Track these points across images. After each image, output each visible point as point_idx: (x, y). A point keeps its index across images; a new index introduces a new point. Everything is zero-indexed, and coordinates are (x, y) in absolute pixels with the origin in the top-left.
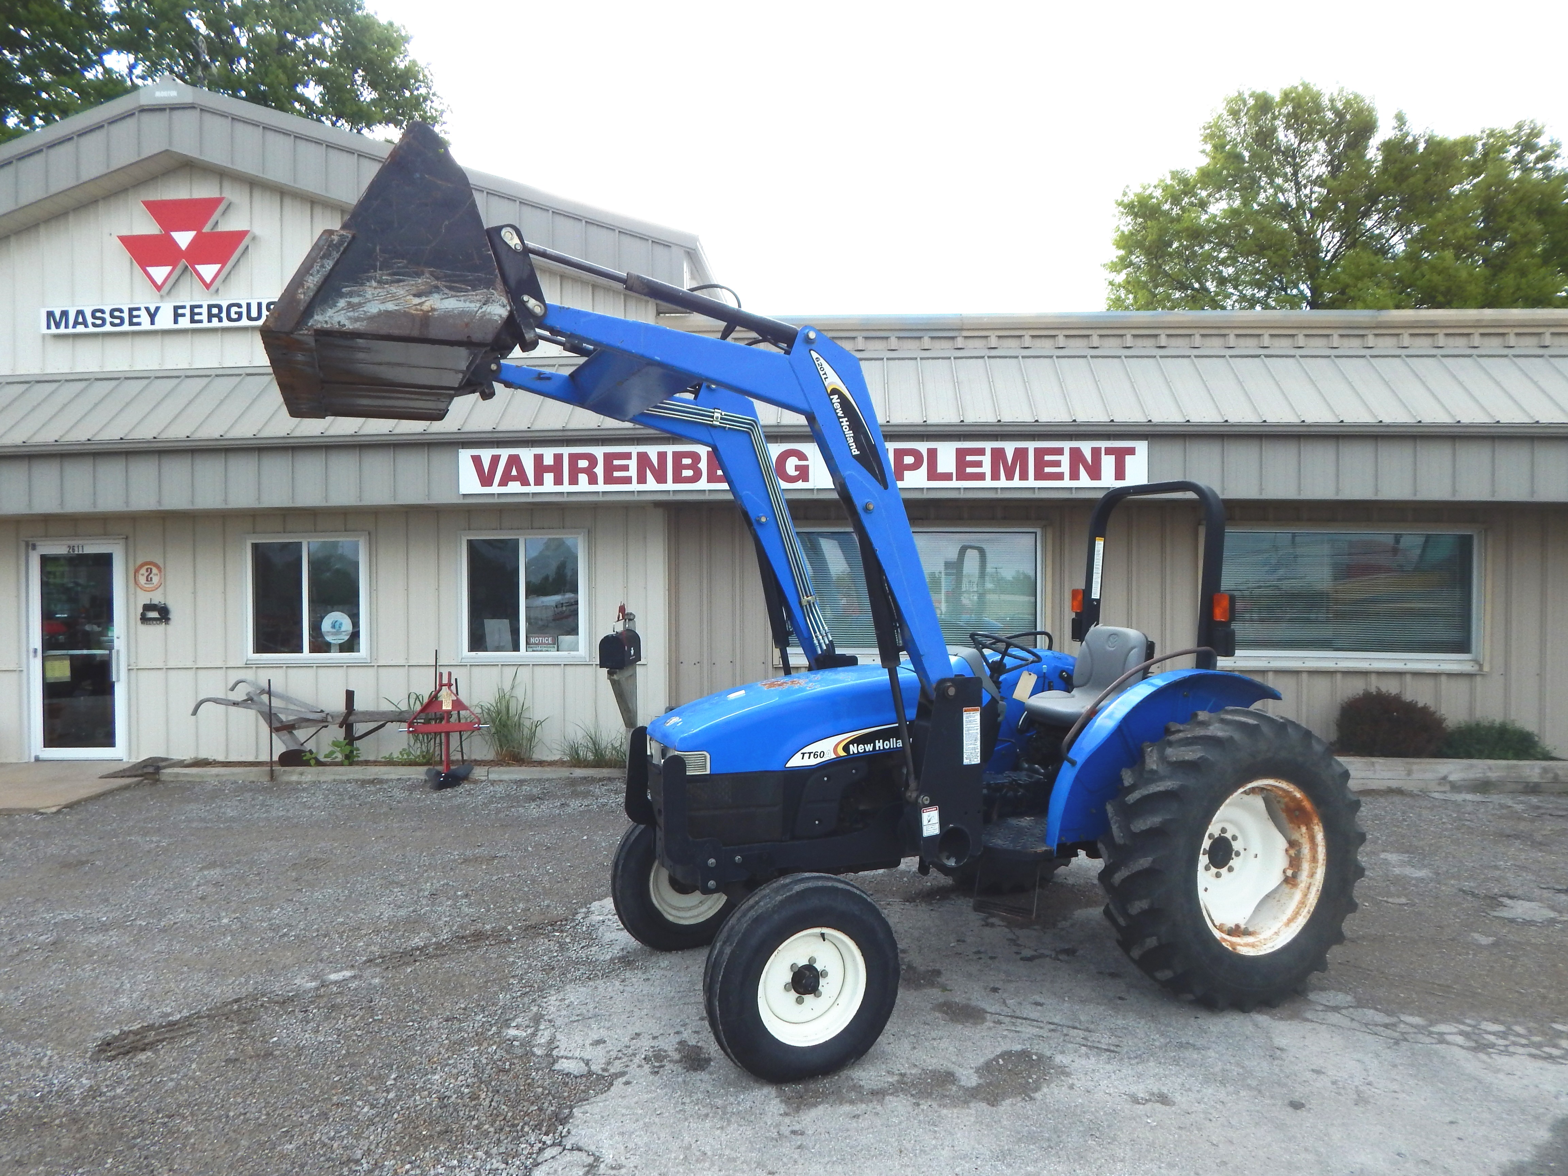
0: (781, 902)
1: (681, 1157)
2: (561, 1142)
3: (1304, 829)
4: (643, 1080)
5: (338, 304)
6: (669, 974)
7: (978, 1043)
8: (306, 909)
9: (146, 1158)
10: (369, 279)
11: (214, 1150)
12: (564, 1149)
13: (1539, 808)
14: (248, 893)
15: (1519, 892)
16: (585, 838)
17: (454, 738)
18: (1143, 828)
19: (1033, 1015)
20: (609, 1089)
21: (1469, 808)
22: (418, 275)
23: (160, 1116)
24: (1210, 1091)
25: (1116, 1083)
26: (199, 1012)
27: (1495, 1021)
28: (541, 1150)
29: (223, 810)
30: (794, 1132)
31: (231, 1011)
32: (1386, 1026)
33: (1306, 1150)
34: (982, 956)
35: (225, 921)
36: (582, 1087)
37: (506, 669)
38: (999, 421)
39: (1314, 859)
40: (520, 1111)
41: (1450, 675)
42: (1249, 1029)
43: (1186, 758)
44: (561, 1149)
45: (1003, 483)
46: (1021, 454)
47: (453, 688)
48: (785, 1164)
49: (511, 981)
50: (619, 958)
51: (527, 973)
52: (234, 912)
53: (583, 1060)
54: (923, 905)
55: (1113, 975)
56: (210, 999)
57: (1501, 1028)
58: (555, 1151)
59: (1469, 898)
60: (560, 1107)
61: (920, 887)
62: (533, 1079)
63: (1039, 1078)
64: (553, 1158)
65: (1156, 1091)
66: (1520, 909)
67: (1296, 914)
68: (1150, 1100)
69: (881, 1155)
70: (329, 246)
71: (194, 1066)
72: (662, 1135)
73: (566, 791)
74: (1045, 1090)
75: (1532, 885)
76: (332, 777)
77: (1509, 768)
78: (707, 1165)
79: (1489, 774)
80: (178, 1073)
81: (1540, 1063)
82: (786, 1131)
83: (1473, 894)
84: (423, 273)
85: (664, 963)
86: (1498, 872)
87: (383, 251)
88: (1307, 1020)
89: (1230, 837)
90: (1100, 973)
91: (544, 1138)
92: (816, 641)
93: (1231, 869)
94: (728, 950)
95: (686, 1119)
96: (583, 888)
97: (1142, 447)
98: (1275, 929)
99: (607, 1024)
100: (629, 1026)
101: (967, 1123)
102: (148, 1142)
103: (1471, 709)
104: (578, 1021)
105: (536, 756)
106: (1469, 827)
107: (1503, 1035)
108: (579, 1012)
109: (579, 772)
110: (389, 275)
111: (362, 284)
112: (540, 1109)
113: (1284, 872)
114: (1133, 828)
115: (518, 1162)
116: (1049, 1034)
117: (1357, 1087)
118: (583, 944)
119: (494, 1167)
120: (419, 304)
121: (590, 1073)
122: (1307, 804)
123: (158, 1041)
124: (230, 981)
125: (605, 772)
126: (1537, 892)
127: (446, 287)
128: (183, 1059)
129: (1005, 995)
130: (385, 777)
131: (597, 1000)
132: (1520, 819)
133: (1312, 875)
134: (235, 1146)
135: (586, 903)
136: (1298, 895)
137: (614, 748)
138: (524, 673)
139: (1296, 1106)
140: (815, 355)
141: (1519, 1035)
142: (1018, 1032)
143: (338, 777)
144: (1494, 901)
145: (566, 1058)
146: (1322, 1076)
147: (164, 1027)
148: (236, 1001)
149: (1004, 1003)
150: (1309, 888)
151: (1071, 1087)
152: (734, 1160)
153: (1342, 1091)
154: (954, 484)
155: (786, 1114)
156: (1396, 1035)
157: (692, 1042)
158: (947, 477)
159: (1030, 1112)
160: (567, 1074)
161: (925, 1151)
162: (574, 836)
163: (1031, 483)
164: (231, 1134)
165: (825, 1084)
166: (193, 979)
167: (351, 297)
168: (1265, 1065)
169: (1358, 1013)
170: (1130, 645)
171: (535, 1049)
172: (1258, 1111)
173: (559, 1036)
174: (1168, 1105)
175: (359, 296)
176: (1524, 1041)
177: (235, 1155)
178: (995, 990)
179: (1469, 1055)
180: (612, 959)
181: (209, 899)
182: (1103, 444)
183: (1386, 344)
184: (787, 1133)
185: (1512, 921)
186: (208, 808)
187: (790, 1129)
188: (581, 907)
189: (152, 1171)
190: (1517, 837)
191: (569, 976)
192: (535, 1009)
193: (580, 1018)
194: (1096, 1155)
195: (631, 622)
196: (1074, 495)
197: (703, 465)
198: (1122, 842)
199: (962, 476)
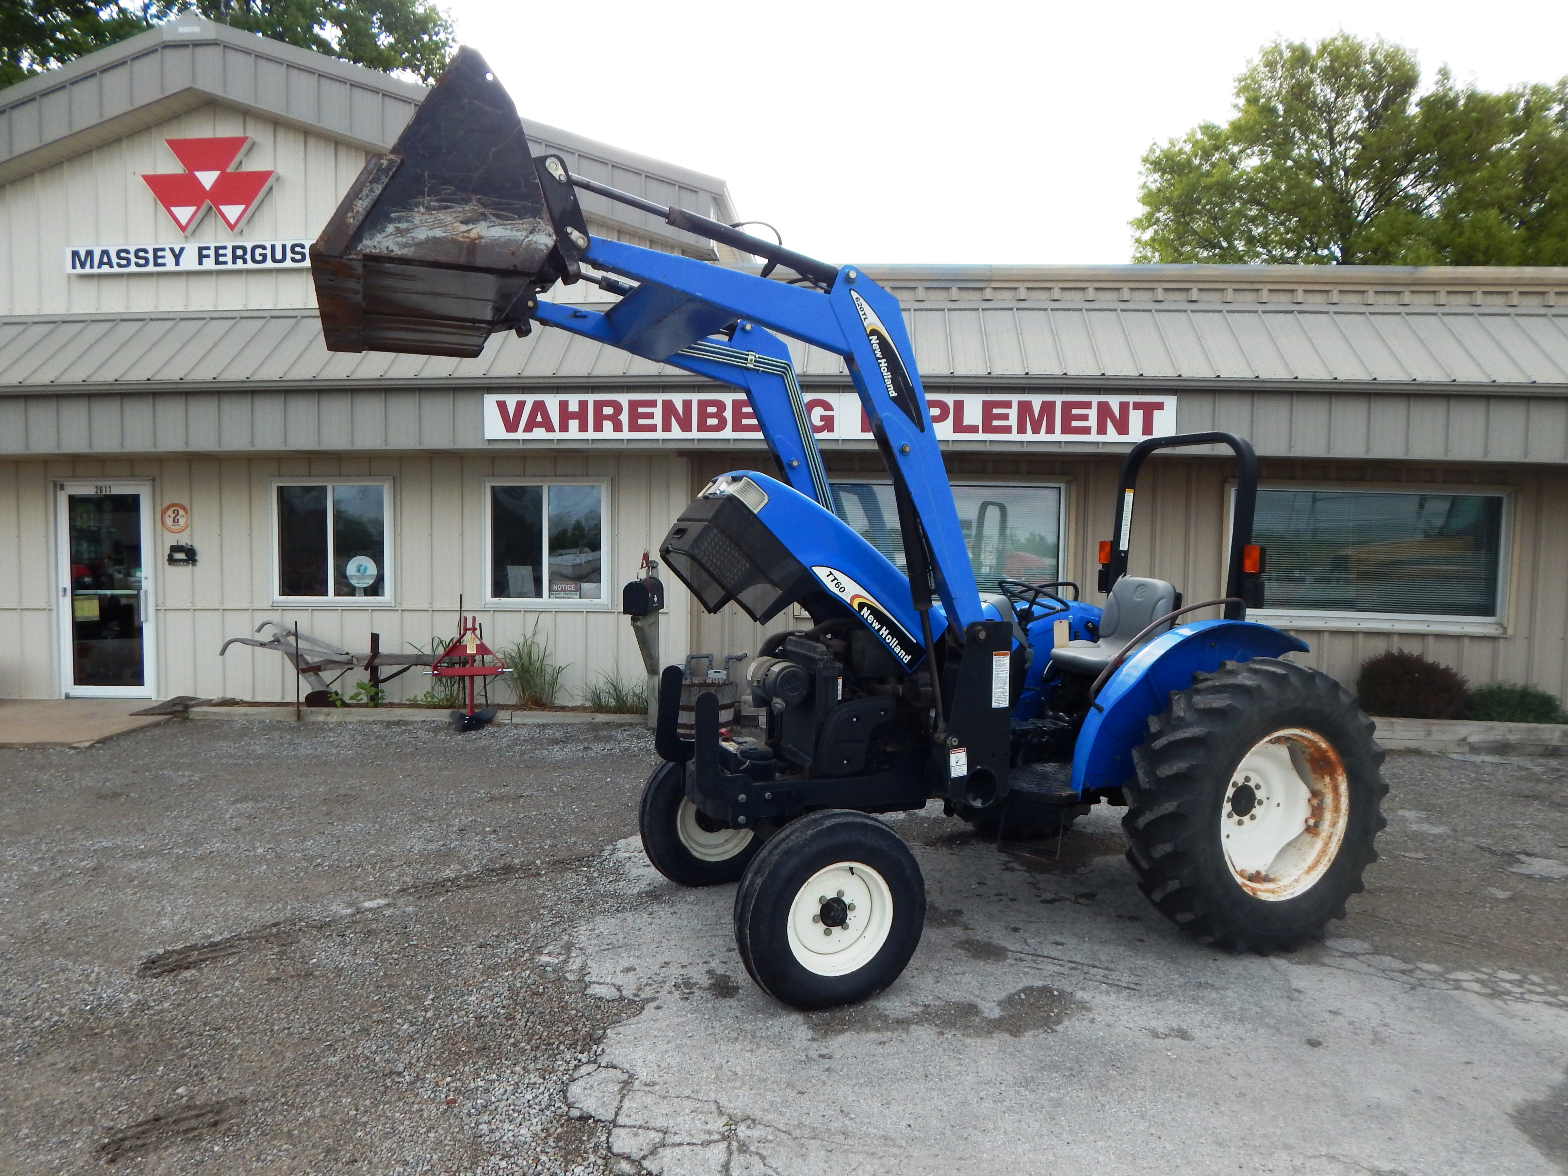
0: (812, 836)
1: (713, 1077)
2: (596, 1060)
3: (1327, 779)
4: (673, 1005)
5: (387, 229)
6: (696, 908)
7: (1001, 979)
8: (338, 841)
9: (195, 1067)
10: (417, 205)
11: (261, 1061)
12: (599, 1067)
13: (1558, 770)
14: (281, 825)
15: (1537, 850)
16: (609, 780)
17: (479, 681)
18: (1169, 772)
19: (1055, 954)
20: (640, 1013)
21: (1488, 769)
22: (466, 201)
23: (207, 1028)
24: (1229, 1027)
25: (1136, 1019)
26: (240, 933)
27: (1512, 970)
28: (576, 1067)
29: (252, 748)
30: (822, 1056)
31: (270, 934)
32: (1403, 972)
33: (1324, 1084)
34: (1003, 898)
35: (260, 851)
36: (614, 1011)
37: (528, 615)
38: (1027, 374)
39: (1337, 809)
40: (555, 1031)
41: (1473, 638)
42: (1267, 971)
43: (1214, 706)
44: (596, 1066)
45: (1029, 436)
46: (1047, 408)
47: (478, 632)
48: (814, 1085)
49: (542, 911)
50: (646, 893)
51: (557, 904)
52: (268, 842)
53: (615, 986)
54: (944, 849)
55: (1132, 919)
56: (249, 923)
57: (1517, 977)
58: (590, 1068)
59: (1487, 854)
60: (593, 1027)
61: (941, 832)
62: (567, 1002)
63: (1060, 1012)
64: (588, 1074)
65: (1175, 1026)
66: (1538, 866)
67: (1317, 862)
68: (1170, 1035)
69: (907, 1078)
70: (378, 170)
71: (237, 984)
72: (694, 1056)
73: (589, 736)
74: (1066, 1023)
75: (1549, 843)
76: (358, 718)
77: (1529, 730)
78: (738, 1084)
79: (1509, 736)
80: (222, 990)
81: (1556, 1010)
82: (814, 1054)
83: (1491, 852)
84: (470, 200)
85: (691, 898)
86: (1516, 831)
87: (430, 176)
88: (1324, 965)
89: (1253, 786)
90: (1120, 916)
91: (580, 1056)
93: (1253, 818)
94: (759, 881)
95: (716, 1042)
96: (608, 826)
97: (1170, 402)
98: (1295, 877)
99: (637, 953)
100: (658, 956)
101: (991, 1052)
102: (197, 1052)
103: (1493, 672)
104: (609, 949)
105: (558, 702)
106: (1487, 788)
107: (1520, 984)
108: (609, 941)
109: (601, 718)
110: (437, 201)
111: (411, 210)
112: (575, 1030)
113: (1306, 821)
114: (1158, 773)
115: (555, 1078)
116: (1070, 972)
117: (1373, 1027)
118: (611, 879)
119: (532, 1081)
120: (466, 232)
121: (622, 998)
122: (1332, 755)
123: (201, 960)
124: (268, 907)
125: (627, 718)
126: (1555, 851)
127: (493, 214)
128: (227, 977)
129: (1026, 935)
130: (410, 719)
131: (626, 930)
132: (1538, 780)
133: (1334, 824)
134: (280, 1057)
135: (612, 841)
136: (1319, 844)
137: (635, 695)
138: (545, 619)
139: (1314, 1043)
140: (855, 295)
141: (1534, 984)
142: (1039, 969)
143: (363, 718)
144: (1511, 858)
145: (598, 983)
146: (1339, 1017)
147: (206, 947)
148: (275, 925)
149: (1025, 941)
150: (1330, 837)
151: (1092, 1021)
152: (765, 1080)
153: (1359, 1032)
154: (980, 436)
155: (814, 1040)
156: (1412, 980)
157: (720, 971)
158: (973, 429)
159: (1052, 1043)
160: (599, 999)
161: (950, 1077)
162: (597, 778)
163: (1058, 437)
164: (276, 1046)
165: (849, 1013)
166: (232, 904)
167: (399, 222)
168: (1283, 1006)
169: (1375, 960)
170: (1160, 595)
171: (567, 975)
172: (1275, 1048)
173: (590, 963)
174: (1187, 1040)
175: (408, 221)
176: (1539, 990)
177: (281, 1066)
178: (1016, 930)
179: (1486, 1001)
180: (639, 894)
181: (244, 830)
182: (1131, 399)
183: (1422, 302)
184: (815, 1057)
185: (1529, 877)
186: (237, 745)
187: (818, 1052)
188: (607, 845)
189: (202, 1079)
190: (1535, 797)
191: (597, 908)
192: (566, 938)
193: (610, 947)
194: (1117, 1084)
195: (654, 570)
196: (1101, 450)
197: (728, 414)
198: (1147, 787)
199: (988, 428)
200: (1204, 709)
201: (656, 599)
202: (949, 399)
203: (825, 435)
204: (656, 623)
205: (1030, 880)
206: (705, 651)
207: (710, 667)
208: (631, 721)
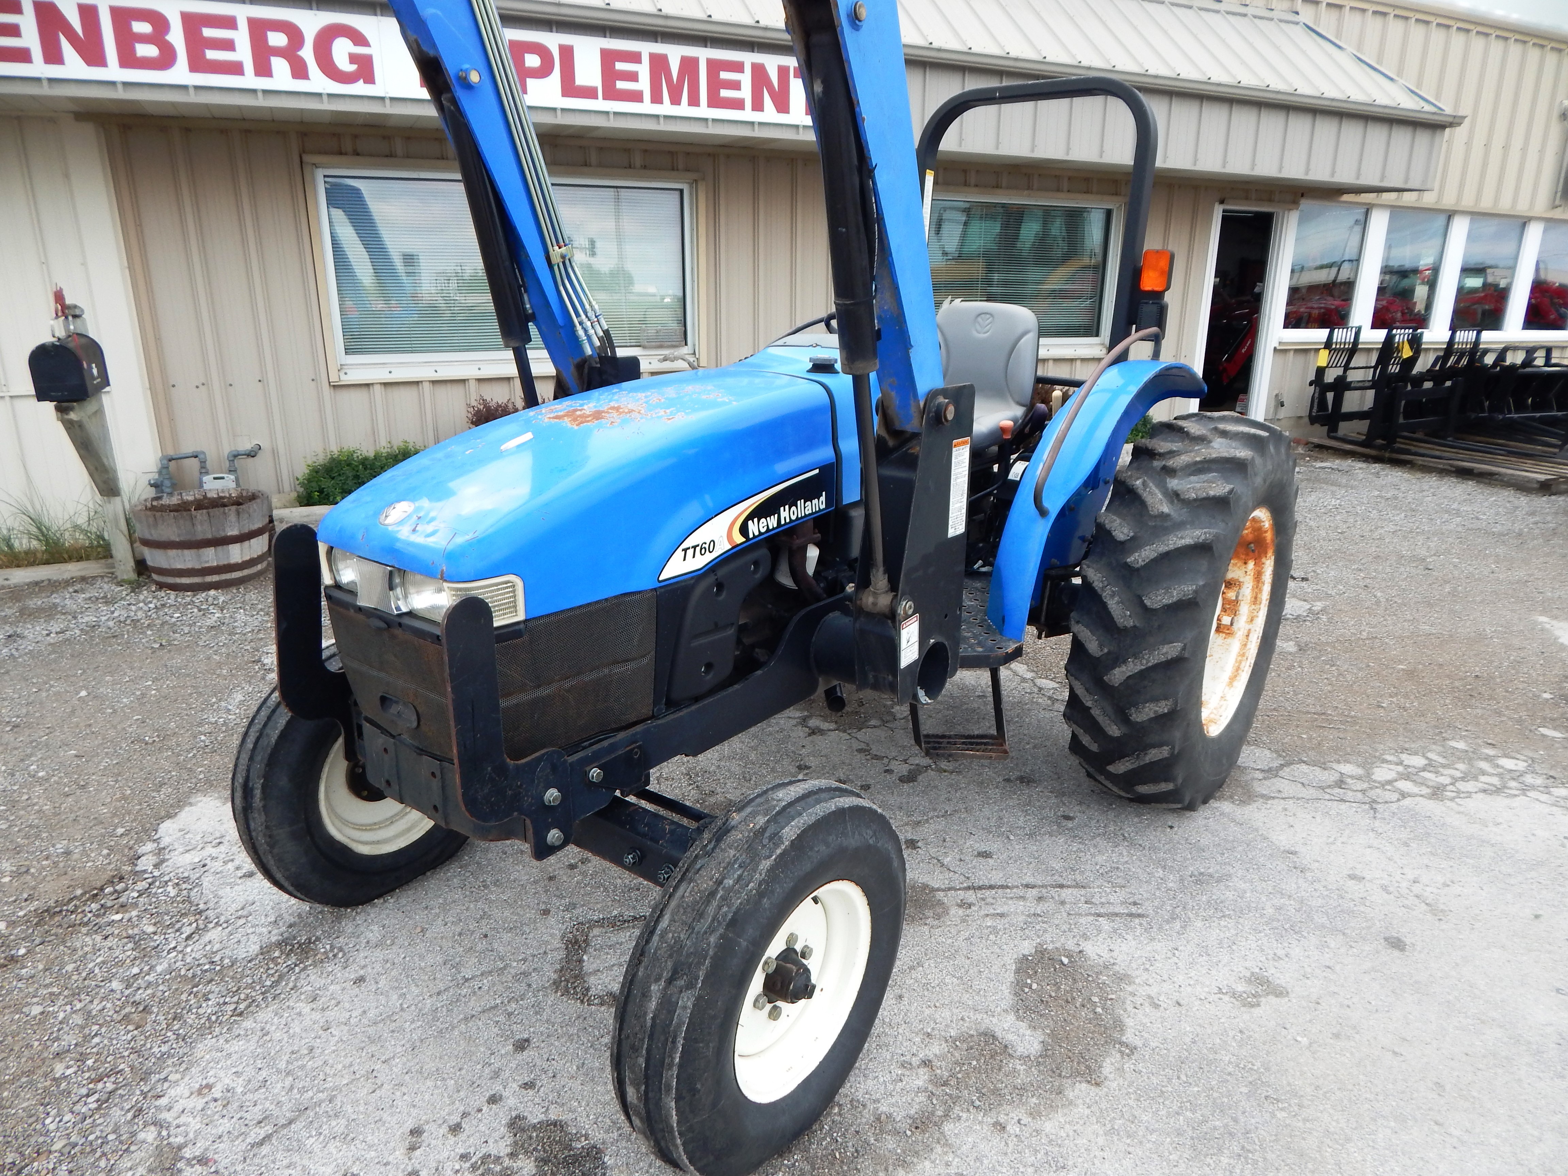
3: (1251, 565)
16: (83, 693)
18: (1167, 601)
19: (995, 878)
24: (1298, 951)
25: (1193, 975)
32: (1339, 786)
38: (660, 11)
43: (1212, 493)
45: (666, 108)
46: (689, 65)
49: (59, 1069)
50: (279, 944)
51: (87, 1038)
65: (1247, 973)
67: (1237, 669)
68: (1257, 994)
73: (8, 612)
74: (1129, 1022)
85: (374, 933)
90: (1008, 780)
92: (581, 332)
96: (124, 798)
98: (1219, 693)
99: (339, 1125)
104: (268, 1138)
108: (256, 1113)
109: (22, 575)
113: (1218, 619)
114: (1147, 602)
117: (1410, 890)
118: (187, 931)
122: (1269, 536)
125: (72, 569)
131: (282, 1065)
133: (1252, 619)
135: (148, 831)
136: (1236, 646)
137: (76, 527)
139: (1397, 944)
141: (1444, 766)
142: (1003, 915)
146: (1367, 884)
149: (942, 864)
150: (1248, 636)
153: (1407, 902)
154: (600, 104)
156: (1359, 796)
157: (535, 1116)
158: (589, 93)
162: (58, 693)
163: (704, 111)
169: (1299, 774)
172: (1373, 969)
174: (1282, 995)
179: (1442, 806)
180: (265, 951)
182: (791, 62)
188: (140, 841)
191: (190, 1019)
192: (149, 1135)
193: (269, 1129)
195: (78, 321)
196: (758, 133)
197: (176, 37)
198: (1130, 623)
199: (611, 94)
200: (1195, 500)
201: (95, 371)
202: (552, 40)
203: (359, 88)
204: (100, 412)
205: (856, 745)
206: (187, 448)
207: (204, 470)
208: (83, 573)
